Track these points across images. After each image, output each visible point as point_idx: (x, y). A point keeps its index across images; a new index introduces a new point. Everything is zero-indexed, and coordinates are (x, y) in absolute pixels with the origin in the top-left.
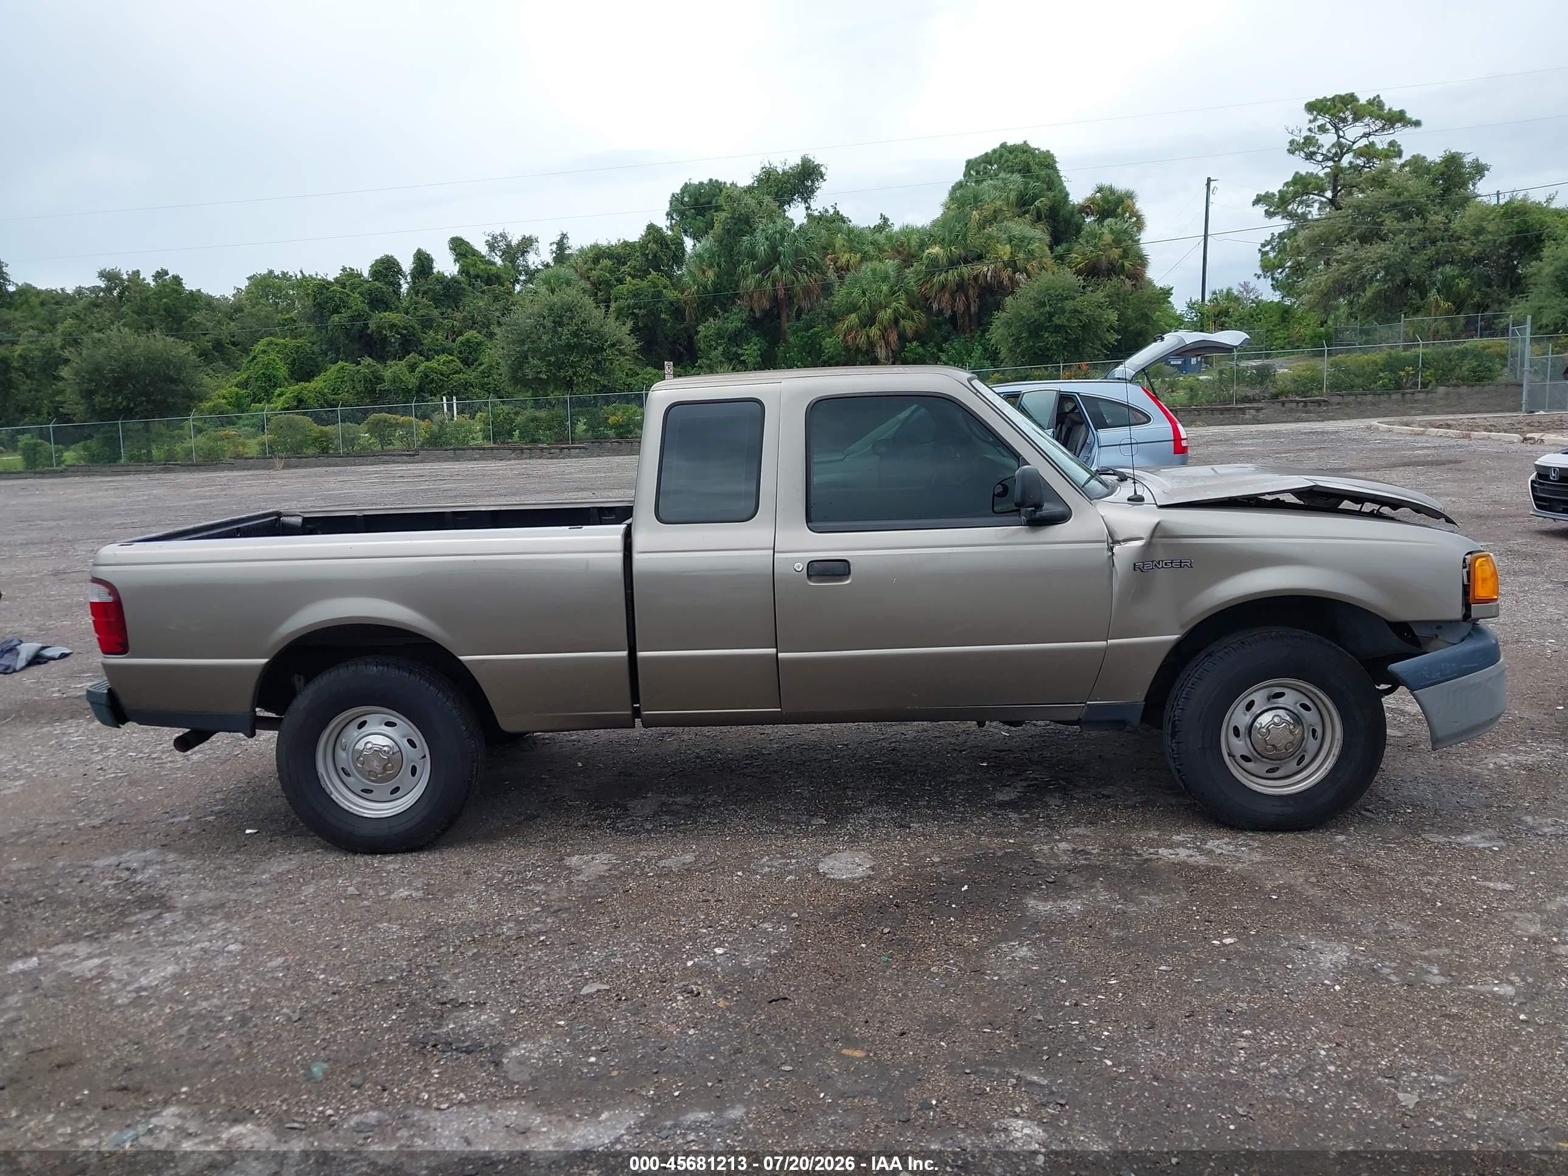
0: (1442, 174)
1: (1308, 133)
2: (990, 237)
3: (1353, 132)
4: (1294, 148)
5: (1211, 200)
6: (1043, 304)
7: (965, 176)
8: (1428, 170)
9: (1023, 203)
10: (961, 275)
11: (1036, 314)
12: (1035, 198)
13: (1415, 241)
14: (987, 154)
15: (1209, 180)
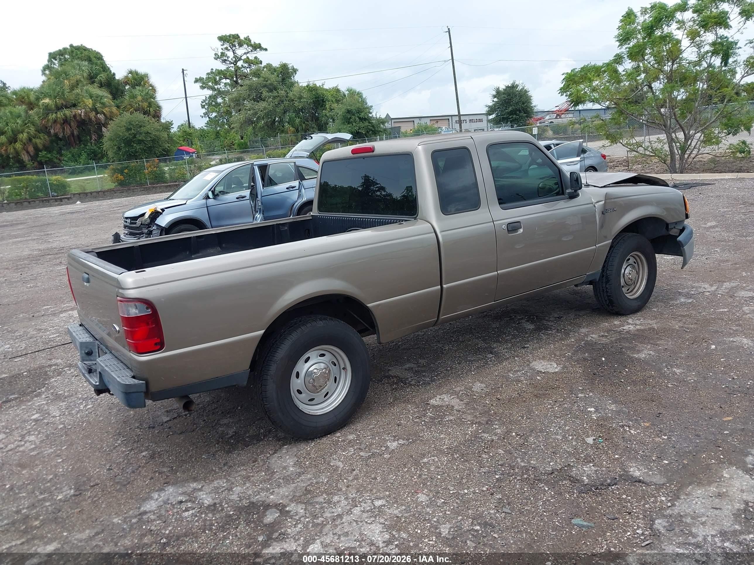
0: (281, 72)
1: (222, 51)
2: (78, 94)
3: (240, 51)
4: (217, 57)
5: (185, 80)
6: (131, 129)
7: (49, 61)
8: (275, 70)
9: (92, 79)
10: (64, 115)
11: (127, 134)
12: (96, 75)
13: (276, 101)
14: (60, 50)
15: (183, 70)
